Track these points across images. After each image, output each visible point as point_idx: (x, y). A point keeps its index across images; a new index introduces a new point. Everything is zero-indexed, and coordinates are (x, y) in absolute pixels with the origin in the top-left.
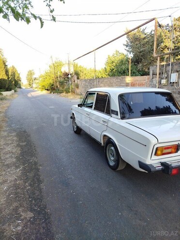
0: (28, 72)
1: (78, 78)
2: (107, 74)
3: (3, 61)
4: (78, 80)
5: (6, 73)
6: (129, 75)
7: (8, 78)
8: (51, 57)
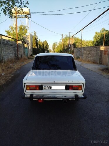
0: (53, 44)
1: (74, 47)
2: (94, 44)
3: (36, 39)
4: (74, 48)
5: (36, 45)
6: (103, 45)
7: (37, 47)
8: (62, 35)
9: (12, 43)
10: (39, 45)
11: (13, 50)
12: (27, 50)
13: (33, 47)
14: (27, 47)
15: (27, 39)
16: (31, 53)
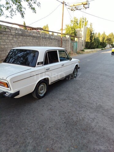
3: (91, 31)
5: (90, 38)
7: (91, 42)
9: (55, 38)
10: (93, 38)
11: (56, 44)
12: (77, 44)
13: (86, 41)
14: (77, 41)
15: (80, 32)
16: (83, 48)
